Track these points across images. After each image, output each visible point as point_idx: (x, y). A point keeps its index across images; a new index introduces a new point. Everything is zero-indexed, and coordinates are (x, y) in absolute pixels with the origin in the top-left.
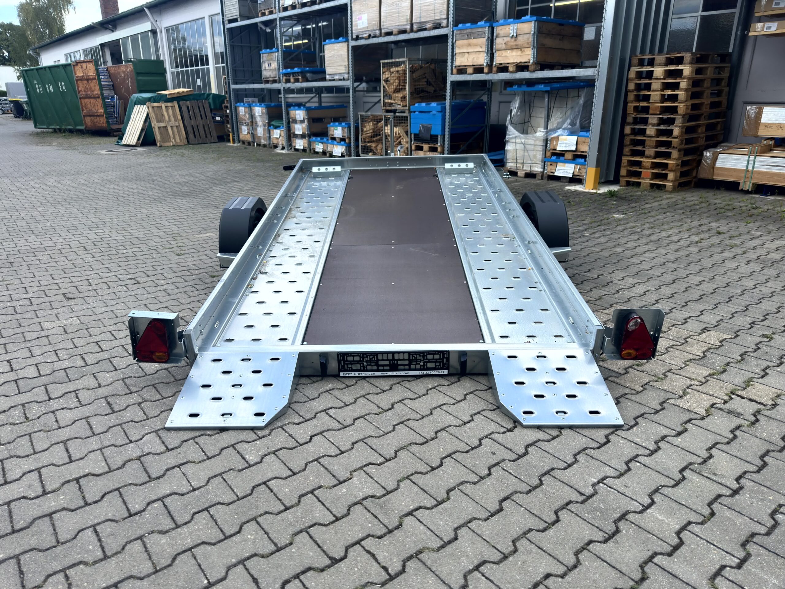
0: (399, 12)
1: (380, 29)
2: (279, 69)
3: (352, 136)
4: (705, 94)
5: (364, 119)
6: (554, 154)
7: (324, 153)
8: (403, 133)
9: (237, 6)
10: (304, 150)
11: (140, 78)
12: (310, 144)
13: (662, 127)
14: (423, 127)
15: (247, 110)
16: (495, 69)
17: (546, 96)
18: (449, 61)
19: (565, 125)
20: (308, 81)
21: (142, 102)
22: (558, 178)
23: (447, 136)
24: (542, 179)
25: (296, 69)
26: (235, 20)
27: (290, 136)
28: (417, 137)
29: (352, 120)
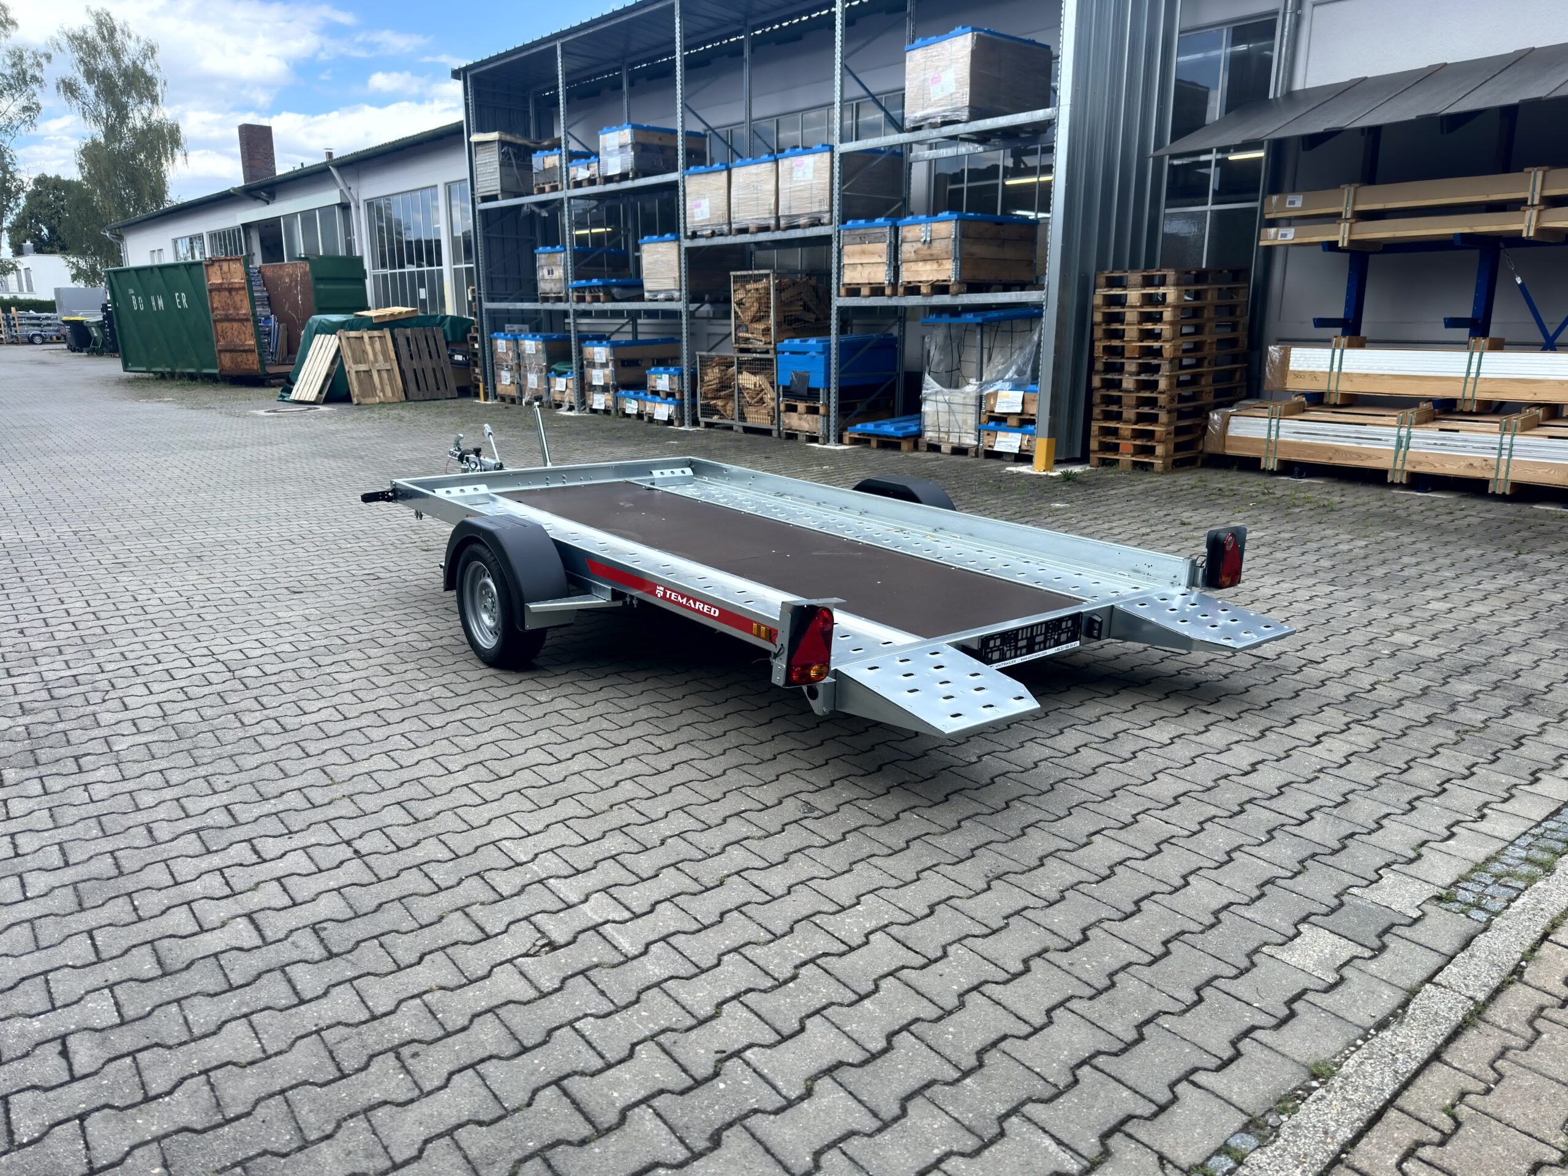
0: (757, 199)
1: (730, 223)
2: (566, 279)
3: (686, 390)
4: (1207, 330)
5: (705, 362)
6: (992, 418)
7: (640, 416)
8: (766, 385)
9: (498, 175)
10: (606, 411)
11: (322, 287)
12: (616, 401)
13: (1143, 377)
14: (796, 375)
15: (511, 344)
16: (901, 290)
17: (978, 330)
18: (834, 276)
19: (1010, 375)
20: (614, 300)
21: (330, 329)
22: (999, 455)
23: (833, 391)
24: (977, 455)
25: (595, 281)
26: (494, 198)
27: (584, 388)
28: (788, 392)
29: (685, 364)
